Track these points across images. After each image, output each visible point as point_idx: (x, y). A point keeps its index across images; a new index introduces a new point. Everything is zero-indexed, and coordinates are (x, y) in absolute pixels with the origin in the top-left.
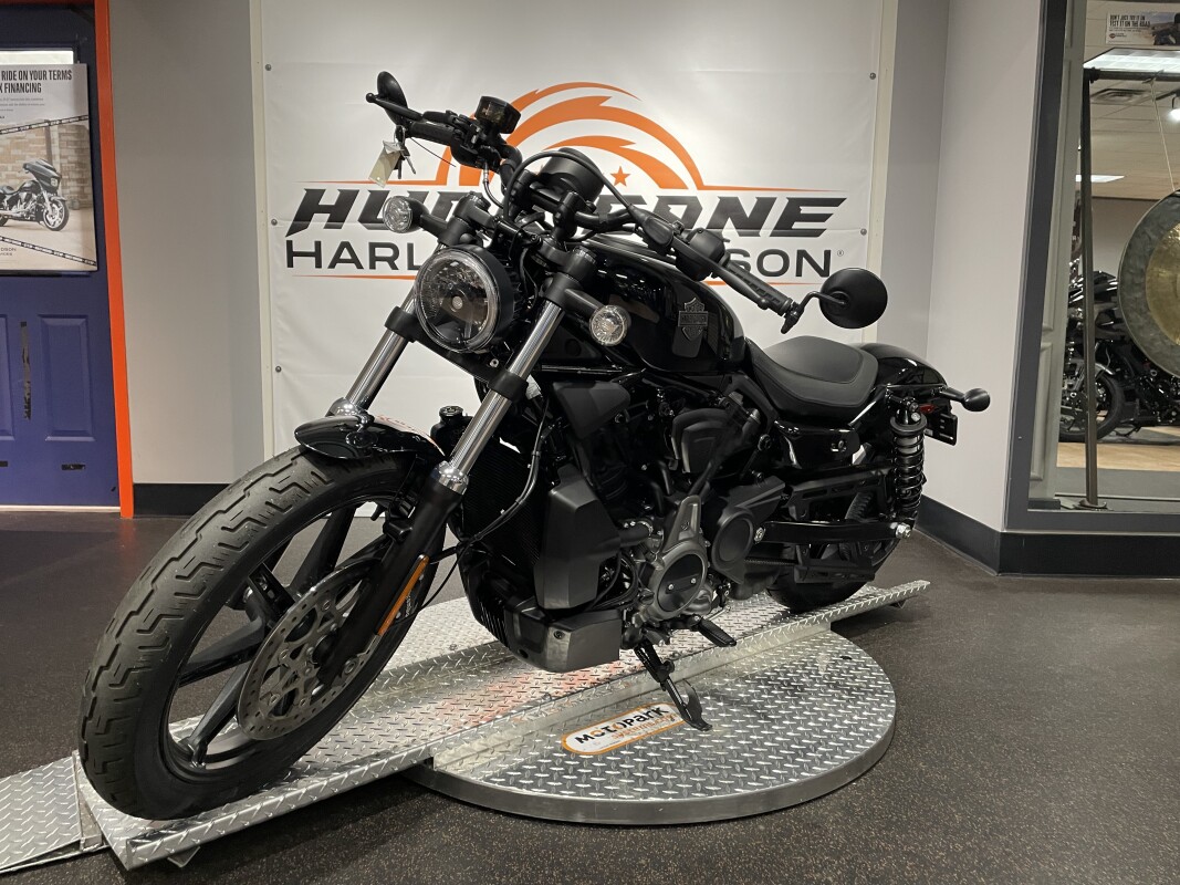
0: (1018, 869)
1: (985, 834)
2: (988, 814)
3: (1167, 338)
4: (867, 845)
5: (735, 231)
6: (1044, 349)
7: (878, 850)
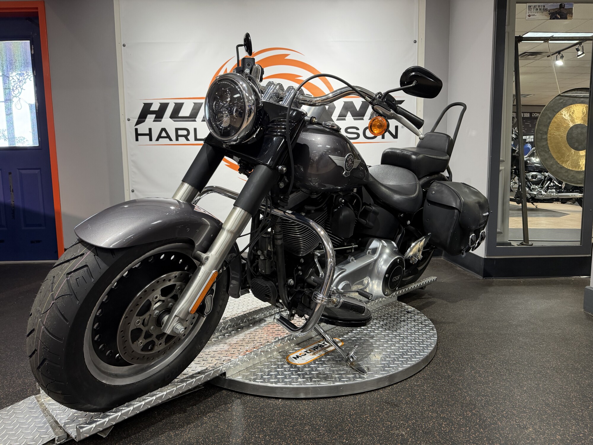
0: (500, 424)
1: (482, 406)
2: (483, 396)
3: (559, 164)
4: (423, 414)
5: (352, 118)
6: (501, 170)
7: (428, 417)
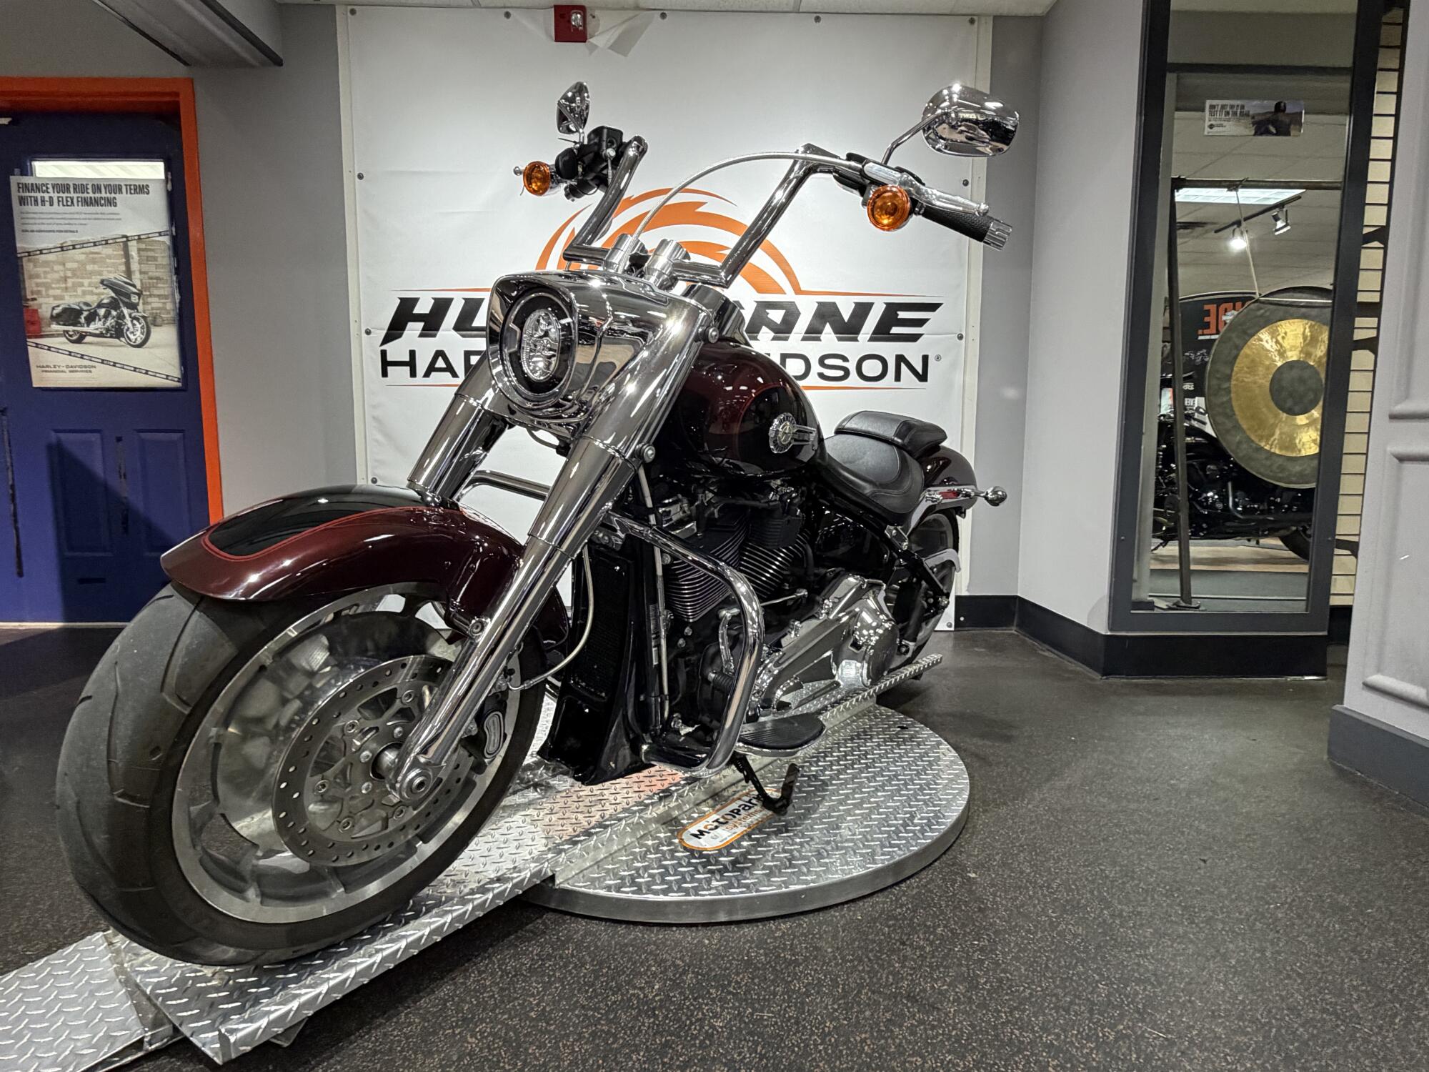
5: (833, 336)
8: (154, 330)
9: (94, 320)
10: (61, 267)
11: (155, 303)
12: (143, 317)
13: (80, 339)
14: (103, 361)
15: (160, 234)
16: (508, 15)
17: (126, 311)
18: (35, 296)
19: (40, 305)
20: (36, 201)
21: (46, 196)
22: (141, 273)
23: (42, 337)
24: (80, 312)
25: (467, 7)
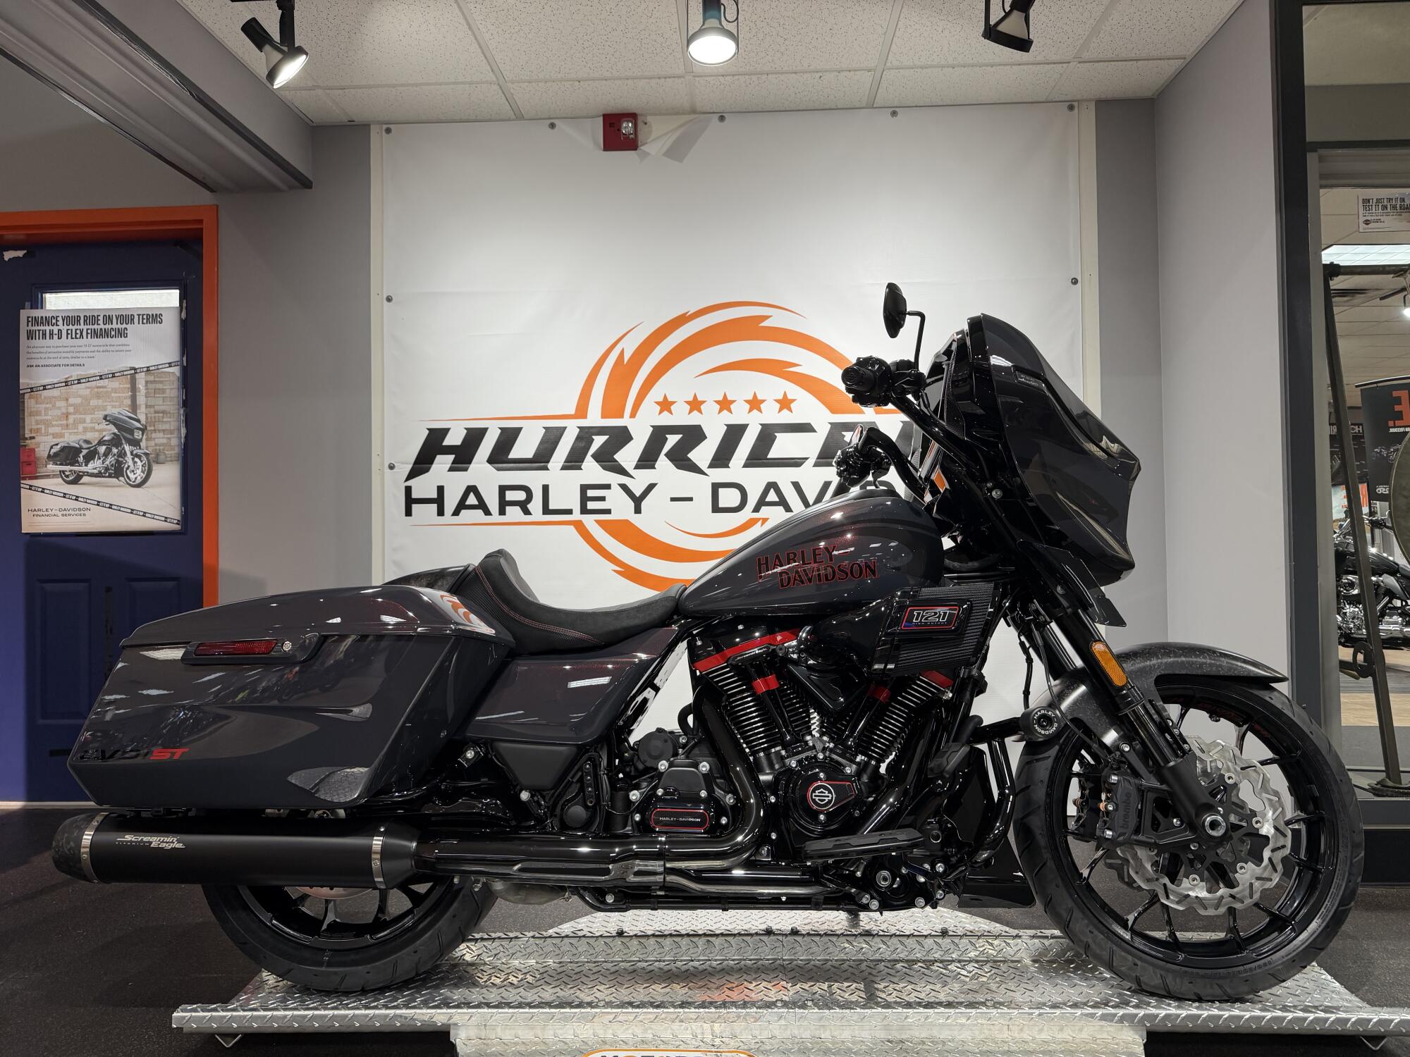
8: (155, 467)
9: (93, 458)
10: (62, 404)
11: (160, 439)
12: (146, 454)
13: (76, 481)
14: (98, 503)
15: (170, 365)
16: (552, 126)
17: (127, 448)
18: (33, 435)
19: (38, 444)
20: (44, 334)
21: (55, 329)
22: (147, 406)
23: (36, 478)
24: (79, 450)
25: (509, 120)
